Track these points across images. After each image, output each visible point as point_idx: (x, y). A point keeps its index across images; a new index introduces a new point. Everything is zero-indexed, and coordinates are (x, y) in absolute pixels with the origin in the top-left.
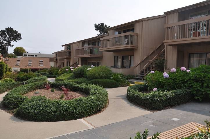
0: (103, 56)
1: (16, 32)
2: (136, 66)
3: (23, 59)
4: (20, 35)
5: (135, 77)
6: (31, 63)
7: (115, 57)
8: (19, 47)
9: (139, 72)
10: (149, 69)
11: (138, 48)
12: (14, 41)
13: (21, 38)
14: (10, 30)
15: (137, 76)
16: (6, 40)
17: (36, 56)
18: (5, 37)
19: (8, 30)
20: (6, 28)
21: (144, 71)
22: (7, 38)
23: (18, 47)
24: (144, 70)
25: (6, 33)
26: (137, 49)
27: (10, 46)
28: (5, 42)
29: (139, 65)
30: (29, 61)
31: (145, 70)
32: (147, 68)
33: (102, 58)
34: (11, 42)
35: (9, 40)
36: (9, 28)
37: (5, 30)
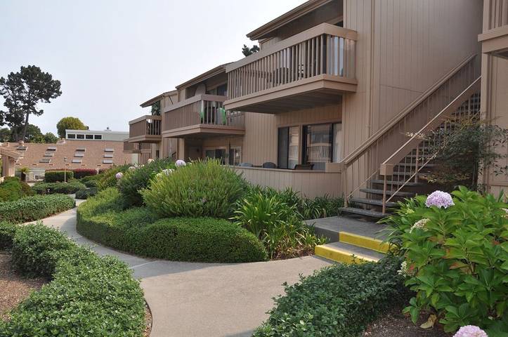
0: (244, 131)
1: (48, 77)
2: (351, 162)
3: (66, 145)
4: (58, 84)
5: (346, 208)
6: (83, 155)
7: (280, 130)
8: (70, 118)
9: (364, 185)
10: (405, 174)
11: (359, 89)
12: (44, 101)
13: (61, 93)
14: (31, 74)
15: (353, 204)
16: (21, 98)
17: (98, 137)
18: (19, 91)
19: (28, 71)
20: (22, 68)
21: (385, 182)
22: (26, 92)
23: (69, 116)
24: (382, 177)
25: (23, 80)
26: (355, 93)
27: (35, 112)
28: (21, 103)
29: (362, 157)
30: (77, 150)
31: (389, 178)
32: (395, 169)
33: (243, 136)
34: (35, 104)
35: (29, 98)
36: (29, 66)
37: (20, 72)
